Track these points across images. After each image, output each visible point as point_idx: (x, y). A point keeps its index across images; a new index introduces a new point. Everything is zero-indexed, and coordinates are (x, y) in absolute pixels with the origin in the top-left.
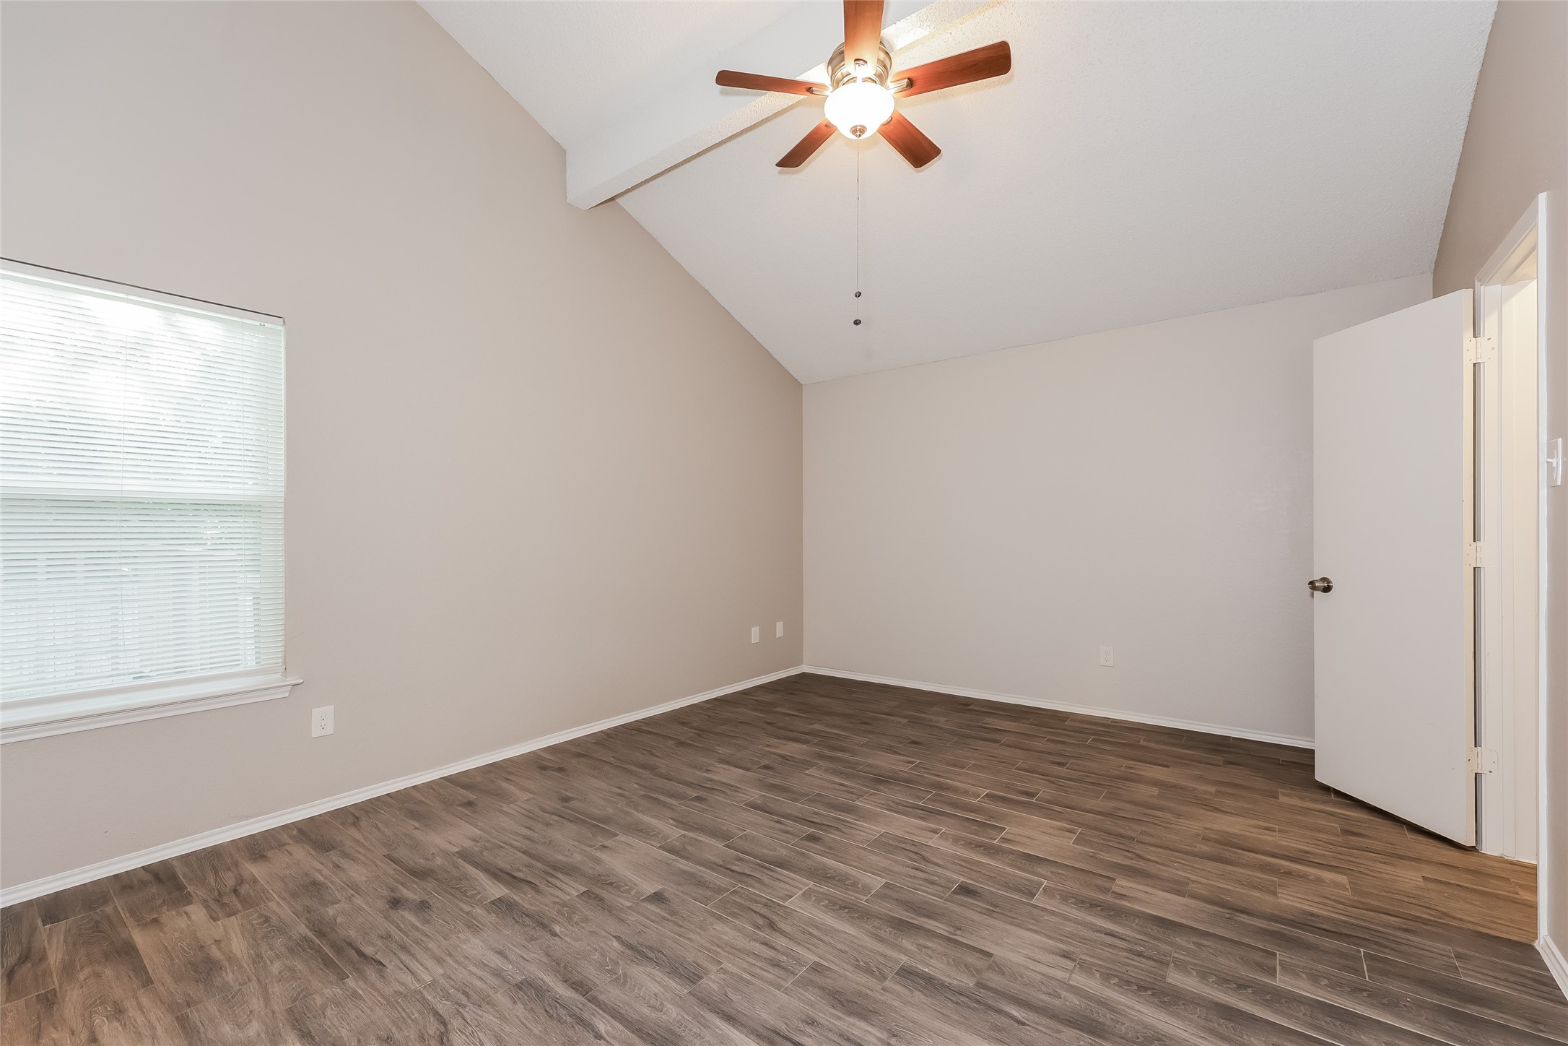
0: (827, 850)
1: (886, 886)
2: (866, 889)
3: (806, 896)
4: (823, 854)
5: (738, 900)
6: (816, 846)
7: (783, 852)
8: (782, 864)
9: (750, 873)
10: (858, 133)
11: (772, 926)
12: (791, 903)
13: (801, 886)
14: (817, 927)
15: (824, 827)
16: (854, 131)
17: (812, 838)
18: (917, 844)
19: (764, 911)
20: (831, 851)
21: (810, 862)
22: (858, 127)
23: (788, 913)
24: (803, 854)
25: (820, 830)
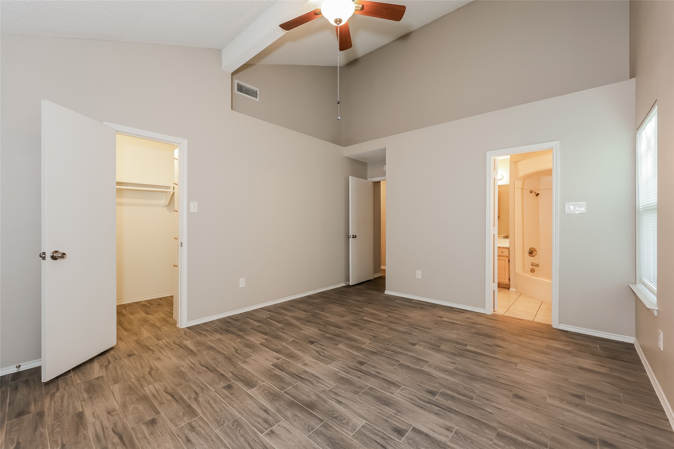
0: (356, 357)
1: (338, 345)
2: (344, 344)
3: (364, 343)
4: (357, 356)
5: (386, 343)
6: (360, 359)
7: (374, 357)
8: (374, 353)
9: (385, 350)
10: (338, 23)
11: (374, 337)
12: (369, 342)
13: (366, 346)
14: (361, 336)
15: (356, 369)
16: (336, 21)
17: (362, 363)
18: (317, 359)
19: (377, 340)
20: (354, 357)
21: (363, 353)
22: (338, 20)
23: (370, 339)
24: (366, 356)
25: (358, 367)
